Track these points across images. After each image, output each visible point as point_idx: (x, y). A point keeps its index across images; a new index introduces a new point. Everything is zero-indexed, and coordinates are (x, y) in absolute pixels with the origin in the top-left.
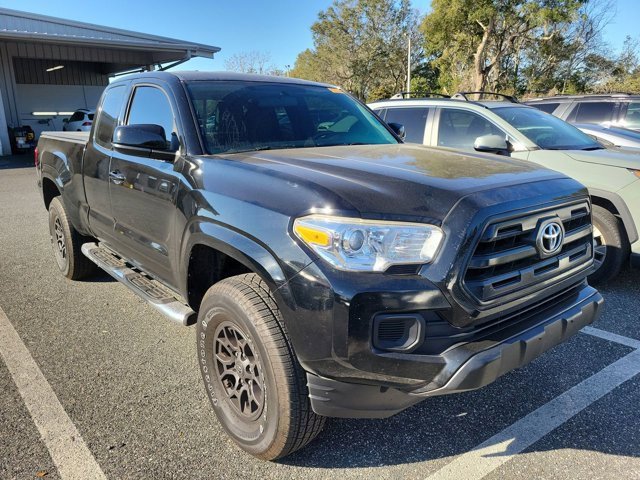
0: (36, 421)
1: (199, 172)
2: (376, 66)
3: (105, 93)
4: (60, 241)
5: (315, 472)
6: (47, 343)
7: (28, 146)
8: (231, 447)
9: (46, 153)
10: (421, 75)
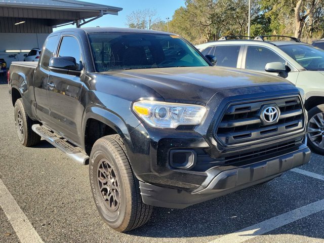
0: (5, 213)
1: (94, 81)
2: (228, 17)
3: (47, 40)
4: (20, 125)
5: (146, 239)
6: (12, 178)
7: (2, 71)
8: (105, 226)
9: (14, 73)
10: (258, 23)
